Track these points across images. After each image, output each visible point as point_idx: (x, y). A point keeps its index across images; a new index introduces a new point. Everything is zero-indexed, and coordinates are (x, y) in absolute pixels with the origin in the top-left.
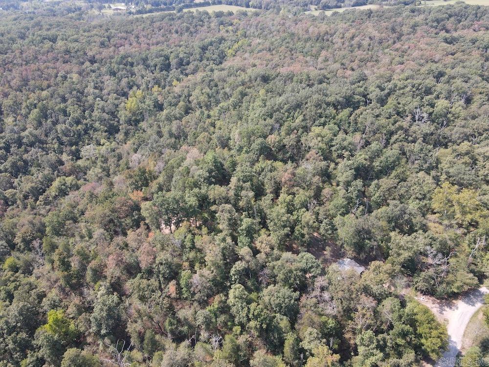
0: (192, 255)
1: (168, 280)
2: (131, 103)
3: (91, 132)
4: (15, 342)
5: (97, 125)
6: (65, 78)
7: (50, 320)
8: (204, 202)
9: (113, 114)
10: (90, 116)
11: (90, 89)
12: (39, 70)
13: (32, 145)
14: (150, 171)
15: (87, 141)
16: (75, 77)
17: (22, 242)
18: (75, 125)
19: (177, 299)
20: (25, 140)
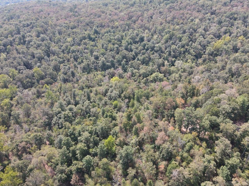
0: (185, 155)
2: (219, 43)
3: (187, 54)
5: (192, 51)
6: (192, 20)
7: (109, 139)
9: (204, 47)
10: (191, 45)
11: (201, 30)
12: (183, 14)
13: (156, 52)
14: (198, 89)
15: (182, 58)
16: (197, 21)
17: (124, 96)
18: (181, 47)
20: (155, 48)
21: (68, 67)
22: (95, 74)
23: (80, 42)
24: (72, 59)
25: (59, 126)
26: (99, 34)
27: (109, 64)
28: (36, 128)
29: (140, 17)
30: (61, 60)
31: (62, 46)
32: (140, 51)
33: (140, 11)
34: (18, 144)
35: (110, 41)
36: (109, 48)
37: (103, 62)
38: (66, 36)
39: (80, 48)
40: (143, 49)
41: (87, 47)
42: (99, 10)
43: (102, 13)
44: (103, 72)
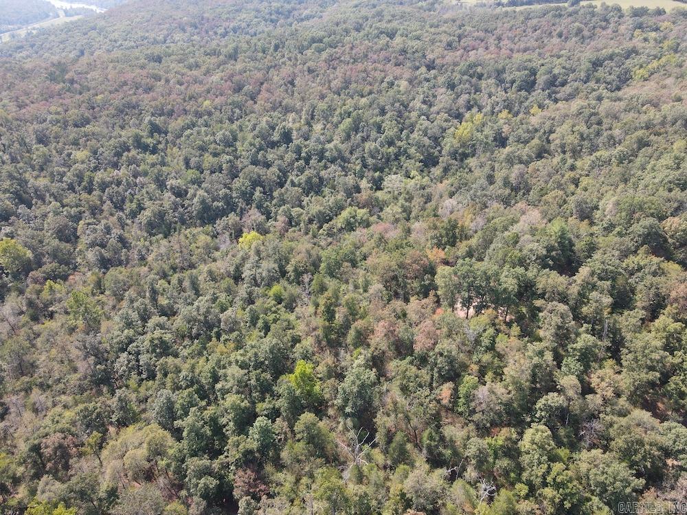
0: (486, 358)
1: (444, 379)
2: (464, 129)
3: (403, 158)
4: (258, 380)
5: (412, 150)
6: (391, 84)
7: (298, 370)
8: (527, 290)
9: (436, 140)
10: (408, 137)
11: (417, 104)
12: (365, 71)
13: (333, 161)
14: (462, 226)
15: (394, 169)
16: (403, 84)
17: (294, 271)
18: (387, 146)
19: (448, 409)
20: (327, 154)
21: (103, 227)
22: (188, 235)
23: (116, 158)
24: (107, 206)
25: (140, 374)
26: (166, 133)
27: (220, 204)
28: (63, 397)
29: (262, 84)
30: (73, 211)
31: (62, 175)
32: (291, 164)
33: (259, 70)
34: (36, 442)
35: (203, 149)
36: (206, 165)
37: (203, 202)
38: (67, 147)
39: (122, 173)
40: (297, 160)
41: (140, 169)
42: (144, 72)
43: (153, 80)
44: (209, 228)
